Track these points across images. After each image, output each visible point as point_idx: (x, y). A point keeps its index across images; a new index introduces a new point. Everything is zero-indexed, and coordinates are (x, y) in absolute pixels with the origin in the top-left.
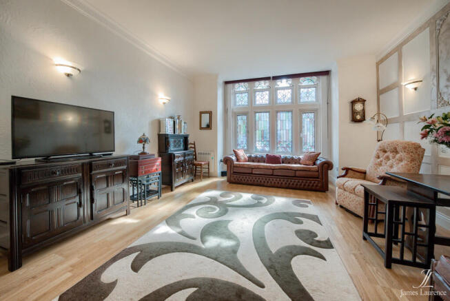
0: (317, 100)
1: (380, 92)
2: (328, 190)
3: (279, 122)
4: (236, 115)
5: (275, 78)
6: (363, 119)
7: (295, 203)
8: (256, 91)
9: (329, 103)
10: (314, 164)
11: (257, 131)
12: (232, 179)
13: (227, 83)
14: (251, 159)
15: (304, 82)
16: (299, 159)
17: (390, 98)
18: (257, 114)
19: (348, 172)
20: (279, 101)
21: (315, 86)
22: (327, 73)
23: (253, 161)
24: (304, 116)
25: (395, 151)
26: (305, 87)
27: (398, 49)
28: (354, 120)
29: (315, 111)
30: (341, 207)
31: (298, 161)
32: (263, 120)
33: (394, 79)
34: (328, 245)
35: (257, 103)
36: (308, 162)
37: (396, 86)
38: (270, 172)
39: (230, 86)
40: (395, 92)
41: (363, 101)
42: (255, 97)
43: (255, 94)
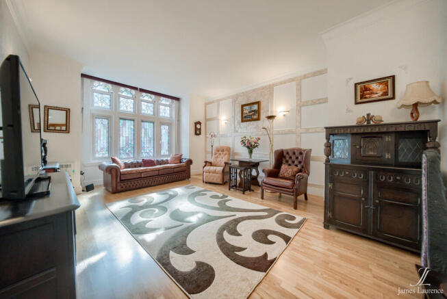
0: (171, 117)
1: (207, 120)
2: (190, 177)
3: (143, 130)
4: (95, 116)
6: (200, 134)
7: (187, 188)
8: (120, 96)
9: (179, 121)
10: (181, 162)
11: (121, 138)
12: (119, 188)
13: (83, 76)
14: (127, 166)
15: (164, 101)
16: (167, 160)
17: (212, 124)
18: (121, 121)
19: (207, 163)
20: (143, 112)
21: (170, 106)
22: (177, 99)
23: (129, 167)
24: (162, 127)
26: (163, 105)
28: (196, 134)
29: (169, 124)
30: (206, 183)
31: (166, 162)
32: (126, 130)
33: (214, 116)
35: (122, 109)
36: (176, 162)
37: (216, 119)
38: (156, 173)
39: (86, 80)
40: (216, 121)
41: (199, 123)
42: (119, 102)
43: (119, 99)
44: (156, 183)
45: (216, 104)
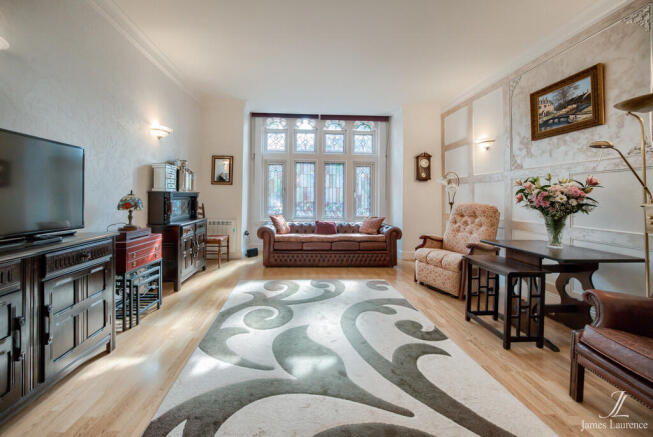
0: (374, 151)
1: (445, 148)
2: (396, 264)
3: (327, 177)
4: (267, 163)
5: (325, 117)
6: (428, 178)
7: (371, 286)
8: (297, 132)
9: (388, 156)
10: (379, 232)
11: (298, 189)
12: (272, 260)
13: (254, 115)
14: (294, 229)
15: (360, 126)
16: (358, 227)
17: (457, 157)
18: (298, 165)
19: (426, 240)
20: (327, 149)
21: (372, 134)
22: (386, 119)
23: (297, 232)
24: (358, 170)
25: (474, 215)
26: (360, 133)
27: (469, 103)
28: (419, 179)
29: (371, 165)
30: (422, 284)
31: (356, 230)
32: (305, 177)
33: (461, 135)
34: (437, 335)
35: (299, 149)
36: (370, 230)
37: (466, 143)
38: (327, 246)
39: (259, 120)
40: (463, 149)
41: (428, 157)
42: (296, 140)
43: (295, 136)
44: (325, 264)
45: (464, 110)
